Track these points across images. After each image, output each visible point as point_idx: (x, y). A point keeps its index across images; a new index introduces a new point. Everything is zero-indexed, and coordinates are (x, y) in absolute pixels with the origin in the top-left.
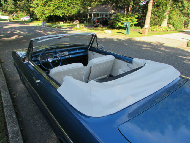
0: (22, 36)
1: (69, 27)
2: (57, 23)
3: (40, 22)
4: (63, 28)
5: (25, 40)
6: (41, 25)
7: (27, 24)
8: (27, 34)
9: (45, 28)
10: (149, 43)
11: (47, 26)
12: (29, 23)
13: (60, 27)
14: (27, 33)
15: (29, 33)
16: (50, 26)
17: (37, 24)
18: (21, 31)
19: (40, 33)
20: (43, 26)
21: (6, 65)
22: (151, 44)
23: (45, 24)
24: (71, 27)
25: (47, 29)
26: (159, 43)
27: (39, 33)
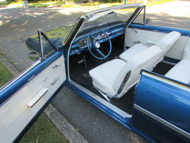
0: (8, 21)
1: (55, 5)
2: (39, 2)
3: (18, 3)
4: (49, 7)
5: (14, 26)
6: (23, 7)
7: (5, 7)
8: (12, 18)
9: (28, 9)
10: (153, 15)
11: (30, 7)
12: (6, 6)
13: (45, 7)
14: (11, 16)
15: (15, 17)
16: (34, 7)
17: (17, 6)
18: (3, 16)
19: (27, 15)
20: (25, 7)
21: (11, 58)
22: (156, 16)
23: (27, 5)
24: (58, 5)
25: (31, 9)
26: (163, 13)
27: (25, 15)
